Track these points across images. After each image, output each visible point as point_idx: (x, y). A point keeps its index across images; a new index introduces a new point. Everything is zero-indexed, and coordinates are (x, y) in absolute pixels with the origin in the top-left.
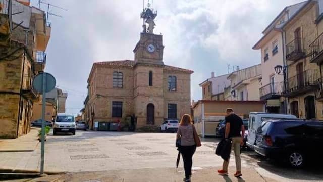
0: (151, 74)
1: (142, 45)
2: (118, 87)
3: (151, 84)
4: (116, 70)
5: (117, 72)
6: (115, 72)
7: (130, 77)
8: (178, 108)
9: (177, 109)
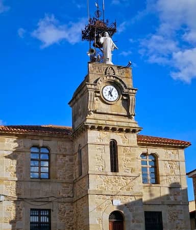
0: (114, 145)
1: (93, 87)
2: (40, 178)
3: (114, 168)
4: (35, 142)
5: (37, 147)
6: (34, 146)
7: (64, 156)
8: (166, 219)
9: (164, 221)
